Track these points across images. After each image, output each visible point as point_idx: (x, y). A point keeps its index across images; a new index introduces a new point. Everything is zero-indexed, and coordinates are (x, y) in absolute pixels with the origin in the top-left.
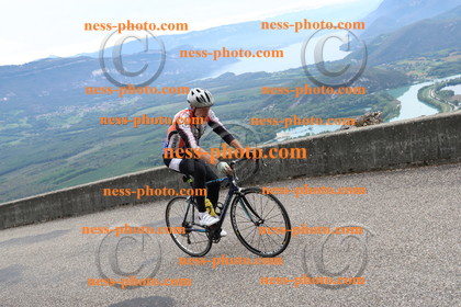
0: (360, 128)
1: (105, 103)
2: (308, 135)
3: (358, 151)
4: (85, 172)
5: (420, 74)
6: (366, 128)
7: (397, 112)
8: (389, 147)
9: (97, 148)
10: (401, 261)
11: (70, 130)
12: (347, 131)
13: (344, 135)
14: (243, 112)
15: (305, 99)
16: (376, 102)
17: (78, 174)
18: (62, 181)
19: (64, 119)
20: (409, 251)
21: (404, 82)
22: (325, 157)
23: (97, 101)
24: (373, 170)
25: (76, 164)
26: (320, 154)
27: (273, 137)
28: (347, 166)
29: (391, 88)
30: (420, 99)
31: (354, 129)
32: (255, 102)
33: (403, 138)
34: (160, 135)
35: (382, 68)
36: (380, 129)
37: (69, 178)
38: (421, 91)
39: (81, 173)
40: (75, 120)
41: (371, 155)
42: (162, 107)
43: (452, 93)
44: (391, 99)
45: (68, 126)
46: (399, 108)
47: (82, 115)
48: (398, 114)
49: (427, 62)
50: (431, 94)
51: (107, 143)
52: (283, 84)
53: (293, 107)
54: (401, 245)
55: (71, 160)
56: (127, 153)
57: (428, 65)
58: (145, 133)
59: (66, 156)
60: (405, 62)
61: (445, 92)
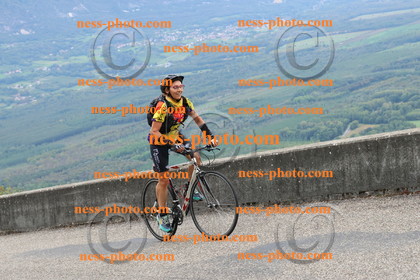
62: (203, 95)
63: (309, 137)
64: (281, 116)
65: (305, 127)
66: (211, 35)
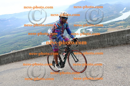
14: (32, 37)
21: (77, 28)
27: (40, 44)
29: (73, 29)
30: (81, 32)
34: (6, 44)
38: (81, 30)
42: (6, 36)
43: (89, 31)
50: (84, 31)
52: (43, 29)
57: (83, 23)
60: (77, 22)
61: (87, 30)
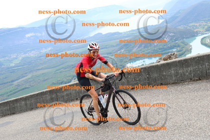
0: (166, 62)
1: (33, 52)
2: (143, 65)
3: (164, 74)
4: (23, 89)
5: (201, 30)
6: (169, 61)
7: (190, 51)
8: (181, 71)
9: (30, 76)
10: (185, 131)
11: (14, 67)
12: (159, 64)
13: (157, 66)
15: (140, 46)
16: (179, 46)
17: (19, 91)
18: (11, 95)
19: (11, 61)
20: (189, 126)
21: (193, 35)
22: (148, 77)
23: (28, 51)
24: (173, 83)
25: (18, 85)
26: (145, 76)
27: (124, 67)
28: (160, 82)
29: (186, 38)
30: (202, 44)
31: (162, 62)
32: (114, 48)
33: (188, 66)
35: (181, 28)
36: (176, 62)
37: (15, 93)
38: (202, 39)
39: (21, 90)
40: (17, 62)
41: (171, 76)
44: (187, 44)
45: (13, 65)
46: (191, 49)
47: (20, 59)
48: (191, 52)
49: (205, 24)
51: (35, 74)
53: (134, 50)
54: (186, 122)
55: (15, 83)
56: (46, 78)
58: (55, 67)
59: (13, 81)
60: (193, 24)
62: (26, 73)
63: (61, 83)
64: (52, 78)
65: (60, 80)
66: (27, 54)
